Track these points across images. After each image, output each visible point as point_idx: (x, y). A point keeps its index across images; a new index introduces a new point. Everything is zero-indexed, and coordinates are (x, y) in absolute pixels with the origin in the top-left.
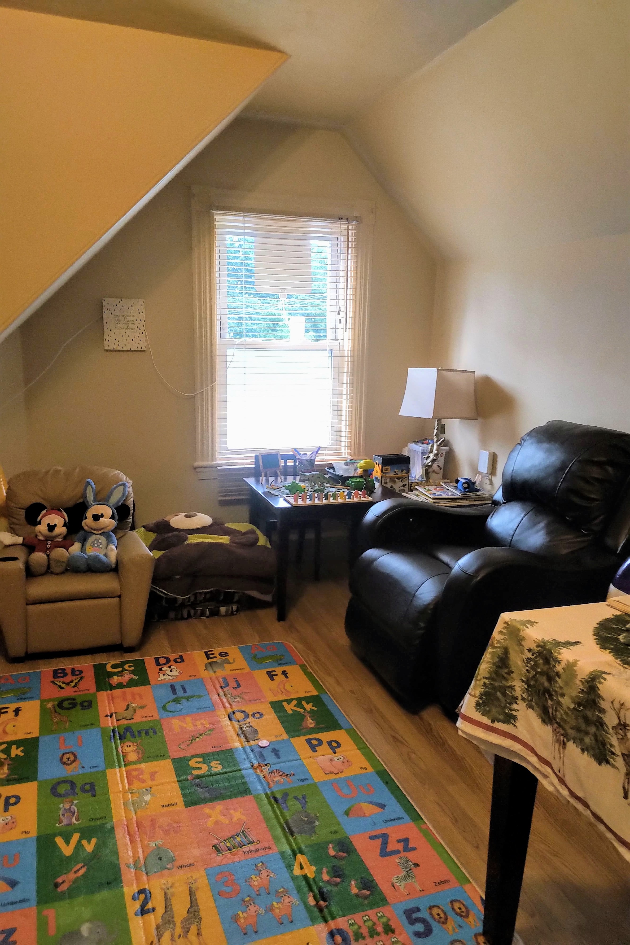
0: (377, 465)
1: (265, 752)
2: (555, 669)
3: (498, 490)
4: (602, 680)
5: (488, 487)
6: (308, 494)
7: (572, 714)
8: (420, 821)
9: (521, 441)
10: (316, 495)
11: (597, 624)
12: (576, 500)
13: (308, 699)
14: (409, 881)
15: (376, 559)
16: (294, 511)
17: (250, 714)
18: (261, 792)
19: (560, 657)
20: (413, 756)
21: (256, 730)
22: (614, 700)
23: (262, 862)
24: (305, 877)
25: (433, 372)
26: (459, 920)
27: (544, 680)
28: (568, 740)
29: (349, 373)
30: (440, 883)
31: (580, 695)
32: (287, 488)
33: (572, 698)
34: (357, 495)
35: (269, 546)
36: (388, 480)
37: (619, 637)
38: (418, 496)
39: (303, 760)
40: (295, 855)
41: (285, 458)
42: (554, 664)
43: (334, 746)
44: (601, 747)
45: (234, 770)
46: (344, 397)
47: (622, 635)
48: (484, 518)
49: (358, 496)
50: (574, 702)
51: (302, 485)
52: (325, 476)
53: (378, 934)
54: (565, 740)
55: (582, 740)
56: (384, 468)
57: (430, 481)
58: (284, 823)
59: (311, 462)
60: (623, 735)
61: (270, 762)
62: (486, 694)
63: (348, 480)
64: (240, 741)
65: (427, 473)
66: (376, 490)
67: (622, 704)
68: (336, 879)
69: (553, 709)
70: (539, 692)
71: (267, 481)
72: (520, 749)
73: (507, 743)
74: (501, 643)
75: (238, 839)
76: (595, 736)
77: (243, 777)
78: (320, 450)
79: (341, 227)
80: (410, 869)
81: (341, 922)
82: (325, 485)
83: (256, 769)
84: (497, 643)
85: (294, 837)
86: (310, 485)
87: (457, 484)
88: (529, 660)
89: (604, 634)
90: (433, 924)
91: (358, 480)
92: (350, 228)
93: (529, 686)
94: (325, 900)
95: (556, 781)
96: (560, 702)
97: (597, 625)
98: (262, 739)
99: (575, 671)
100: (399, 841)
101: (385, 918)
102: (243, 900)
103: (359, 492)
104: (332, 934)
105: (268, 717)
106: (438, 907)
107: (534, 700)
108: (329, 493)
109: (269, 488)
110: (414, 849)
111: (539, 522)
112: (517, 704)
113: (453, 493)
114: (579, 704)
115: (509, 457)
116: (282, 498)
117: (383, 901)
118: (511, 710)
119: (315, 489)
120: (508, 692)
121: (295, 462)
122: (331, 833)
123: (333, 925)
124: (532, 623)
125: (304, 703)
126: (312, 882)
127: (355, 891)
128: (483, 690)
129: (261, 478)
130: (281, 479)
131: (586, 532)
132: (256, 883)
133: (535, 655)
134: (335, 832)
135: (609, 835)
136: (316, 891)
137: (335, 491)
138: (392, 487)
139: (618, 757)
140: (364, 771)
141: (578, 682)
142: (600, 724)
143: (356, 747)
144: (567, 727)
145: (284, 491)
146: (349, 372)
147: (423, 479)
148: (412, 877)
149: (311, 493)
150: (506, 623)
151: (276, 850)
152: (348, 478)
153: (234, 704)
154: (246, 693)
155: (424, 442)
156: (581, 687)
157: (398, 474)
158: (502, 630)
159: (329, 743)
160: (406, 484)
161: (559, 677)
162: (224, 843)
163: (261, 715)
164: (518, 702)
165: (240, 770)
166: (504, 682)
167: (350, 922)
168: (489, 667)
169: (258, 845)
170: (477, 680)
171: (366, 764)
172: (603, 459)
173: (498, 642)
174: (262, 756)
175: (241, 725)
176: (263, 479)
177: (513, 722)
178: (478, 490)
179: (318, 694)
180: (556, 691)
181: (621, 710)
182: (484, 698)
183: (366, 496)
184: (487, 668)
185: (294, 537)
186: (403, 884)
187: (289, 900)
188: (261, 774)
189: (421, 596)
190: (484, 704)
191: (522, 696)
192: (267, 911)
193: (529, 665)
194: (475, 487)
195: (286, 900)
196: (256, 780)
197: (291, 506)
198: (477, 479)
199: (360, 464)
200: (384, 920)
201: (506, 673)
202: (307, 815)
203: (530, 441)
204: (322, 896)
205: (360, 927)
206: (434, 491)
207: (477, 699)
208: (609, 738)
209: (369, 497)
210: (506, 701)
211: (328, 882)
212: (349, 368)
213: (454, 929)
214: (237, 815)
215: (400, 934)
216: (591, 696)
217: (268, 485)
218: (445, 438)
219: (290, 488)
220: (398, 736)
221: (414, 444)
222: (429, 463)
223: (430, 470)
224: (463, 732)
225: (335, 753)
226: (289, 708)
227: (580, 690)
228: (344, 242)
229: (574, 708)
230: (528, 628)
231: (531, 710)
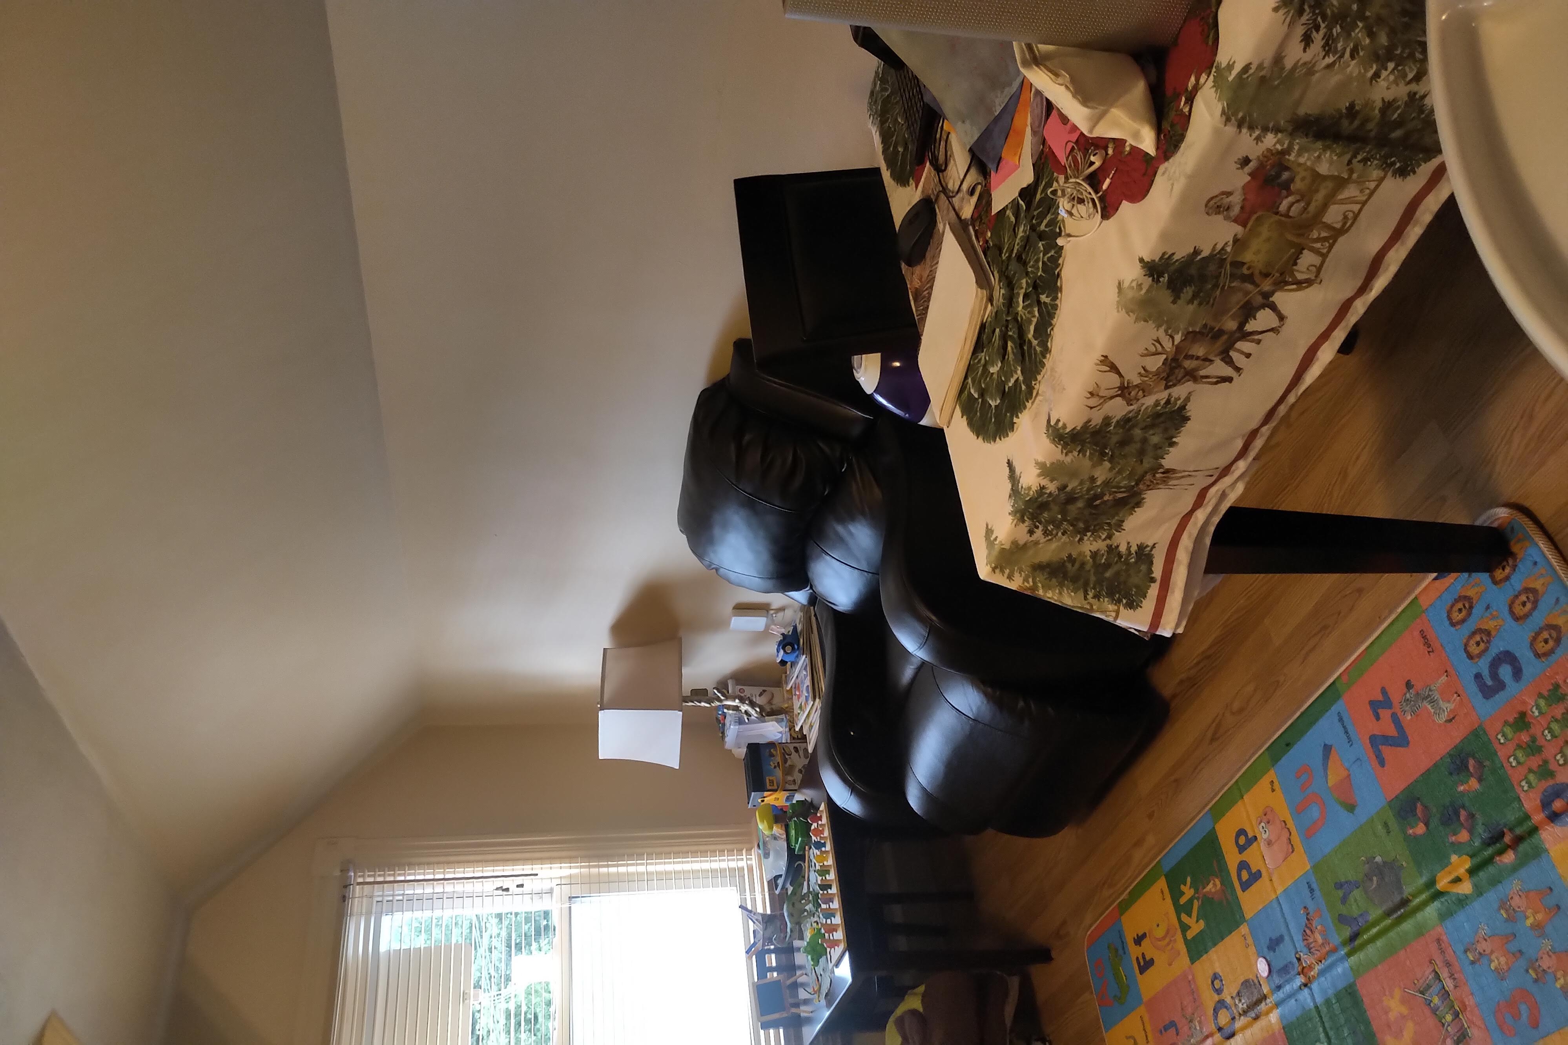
0: (765, 799)
1: (1278, 964)
2: (1055, 494)
3: (791, 598)
4: (1060, 424)
5: (789, 613)
6: (824, 922)
7: (1119, 464)
8: (1338, 684)
9: (713, 569)
10: (824, 906)
11: (978, 438)
12: (798, 481)
13: (1176, 894)
14: (1436, 696)
15: (923, 789)
16: (854, 946)
17: (1216, 998)
18: (1346, 965)
19: (1034, 488)
20: (1236, 706)
21: (1242, 984)
22: (1087, 406)
23: (1466, 951)
24: (1472, 872)
25: (605, 717)
26: (1477, 611)
27: (1073, 510)
28: (1161, 466)
29: (609, 863)
30: (1427, 644)
31: (1088, 454)
32: (816, 962)
33: (1094, 466)
34: (818, 832)
35: (921, 989)
36: (790, 778)
37: (993, 407)
38: (812, 724)
39: (1279, 892)
40: (1438, 894)
41: (763, 969)
42: (1046, 495)
43: (1244, 839)
44: (1162, 419)
45: (1318, 1019)
46: (651, 868)
47: (990, 402)
48: (838, 617)
49: (821, 829)
50: (1101, 461)
51: (808, 935)
52: (789, 893)
53: (1534, 739)
54: (1161, 470)
55: (1157, 447)
56: (769, 787)
57: (787, 708)
58: (1391, 918)
59: (767, 920)
60: (1137, 389)
61: (1293, 956)
62: (1111, 595)
63: (794, 850)
64: (1267, 1013)
65: (772, 713)
66: (807, 799)
67: (1091, 394)
68: (1462, 818)
69: (1116, 492)
70: (1094, 514)
71: (806, 1002)
72: (1190, 536)
73: (1183, 556)
74: (1026, 575)
75: (1436, 1000)
76: (1145, 428)
77: (1328, 1002)
78: (744, 905)
79: (359, 897)
80: (1418, 694)
81: (1530, 802)
82: (805, 890)
83: (1309, 978)
84: (1028, 582)
85: (1411, 898)
86: (808, 919)
87: (787, 662)
88: (1046, 533)
89: (992, 427)
90: (1493, 651)
91: (793, 832)
92: (360, 880)
93: (1087, 529)
94: (1502, 835)
95: (1227, 480)
96: (1104, 482)
97: (980, 438)
98: (1255, 970)
99: (1053, 464)
100: (1378, 718)
101: (1505, 729)
102: (1536, 981)
103: (813, 827)
104: (1554, 817)
105: (1217, 965)
106: (1466, 645)
107: (1108, 521)
108: (819, 882)
109: (819, 996)
110: (1384, 691)
111: (837, 534)
112: (1118, 546)
113: (803, 668)
114: (1103, 454)
115: (739, 585)
116: (835, 969)
117: (1477, 734)
118: (1130, 553)
119: (813, 909)
120: (1103, 561)
121: (770, 952)
122: (1388, 832)
123: (1538, 817)
124: (989, 532)
125: (1183, 901)
126: (1478, 860)
127: (1473, 784)
128: (1106, 599)
129: (802, 1015)
130: (802, 975)
131: (846, 465)
132: (1503, 960)
133: (1037, 524)
134: (1386, 825)
135: (1291, 399)
136: (1490, 851)
137: (815, 871)
138: (800, 771)
139: (1173, 394)
140: (1276, 783)
141: (1068, 459)
142: (1127, 422)
143: (1240, 803)
144: (1140, 470)
145: (821, 968)
146: (606, 863)
147: (783, 719)
148: (1430, 690)
149: (821, 915)
150: (994, 570)
151: (1439, 929)
152: (790, 850)
153: (1206, 1031)
154: (1182, 1009)
155: (722, 722)
156: (1075, 453)
157: (778, 763)
158: (1006, 575)
159: (1242, 849)
160: (794, 747)
161: (1065, 487)
162: (1447, 1027)
163: (1216, 977)
164: (1116, 544)
165: (1317, 1007)
166: (1088, 567)
167: (1526, 788)
168: (1068, 592)
169: (1438, 963)
170: (1092, 609)
171: (1265, 782)
172: (733, 447)
173: (1026, 580)
174: (1285, 970)
175: (1240, 1014)
176: (804, 1012)
177: (1149, 549)
178: (795, 628)
179: (1163, 878)
180: (1089, 490)
181: (1100, 395)
182: (1117, 596)
183: (818, 815)
184: (1071, 596)
185: (901, 943)
186: (1444, 705)
187: (1516, 898)
188: (1316, 969)
189: (974, 709)
190: (1127, 595)
191: (1104, 540)
192: (1543, 935)
193: (1054, 532)
194: (790, 633)
195: (1516, 902)
196: (1328, 975)
197: (847, 952)
198: (778, 632)
199: (765, 831)
200: (1508, 730)
201: (1073, 566)
202: (1368, 877)
203: (712, 555)
204: (1496, 838)
205: (1530, 771)
206: (800, 700)
207: (1122, 608)
208: (1147, 408)
209: (821, 809)
210: (1117, 562)
211: (1471, 831)
212: (600, 863)
213: (1493, 617)
214: (1395, 1006)
215: (1524, 703)
216: (1088, 439)
217: (812, 1000)
218: (714, 688)
219: (815, 957)
220: (1209, 734)
221: (727, 739)
222: (756, 710)
223: (768, 708)
224: (1177, 626)
225: (1255, 838)
226: (1196, 927)
227: (1081, 455)
228: (385, 888)
229: (1110, 461)
230: (997, 537)
231: (1124, 524)
